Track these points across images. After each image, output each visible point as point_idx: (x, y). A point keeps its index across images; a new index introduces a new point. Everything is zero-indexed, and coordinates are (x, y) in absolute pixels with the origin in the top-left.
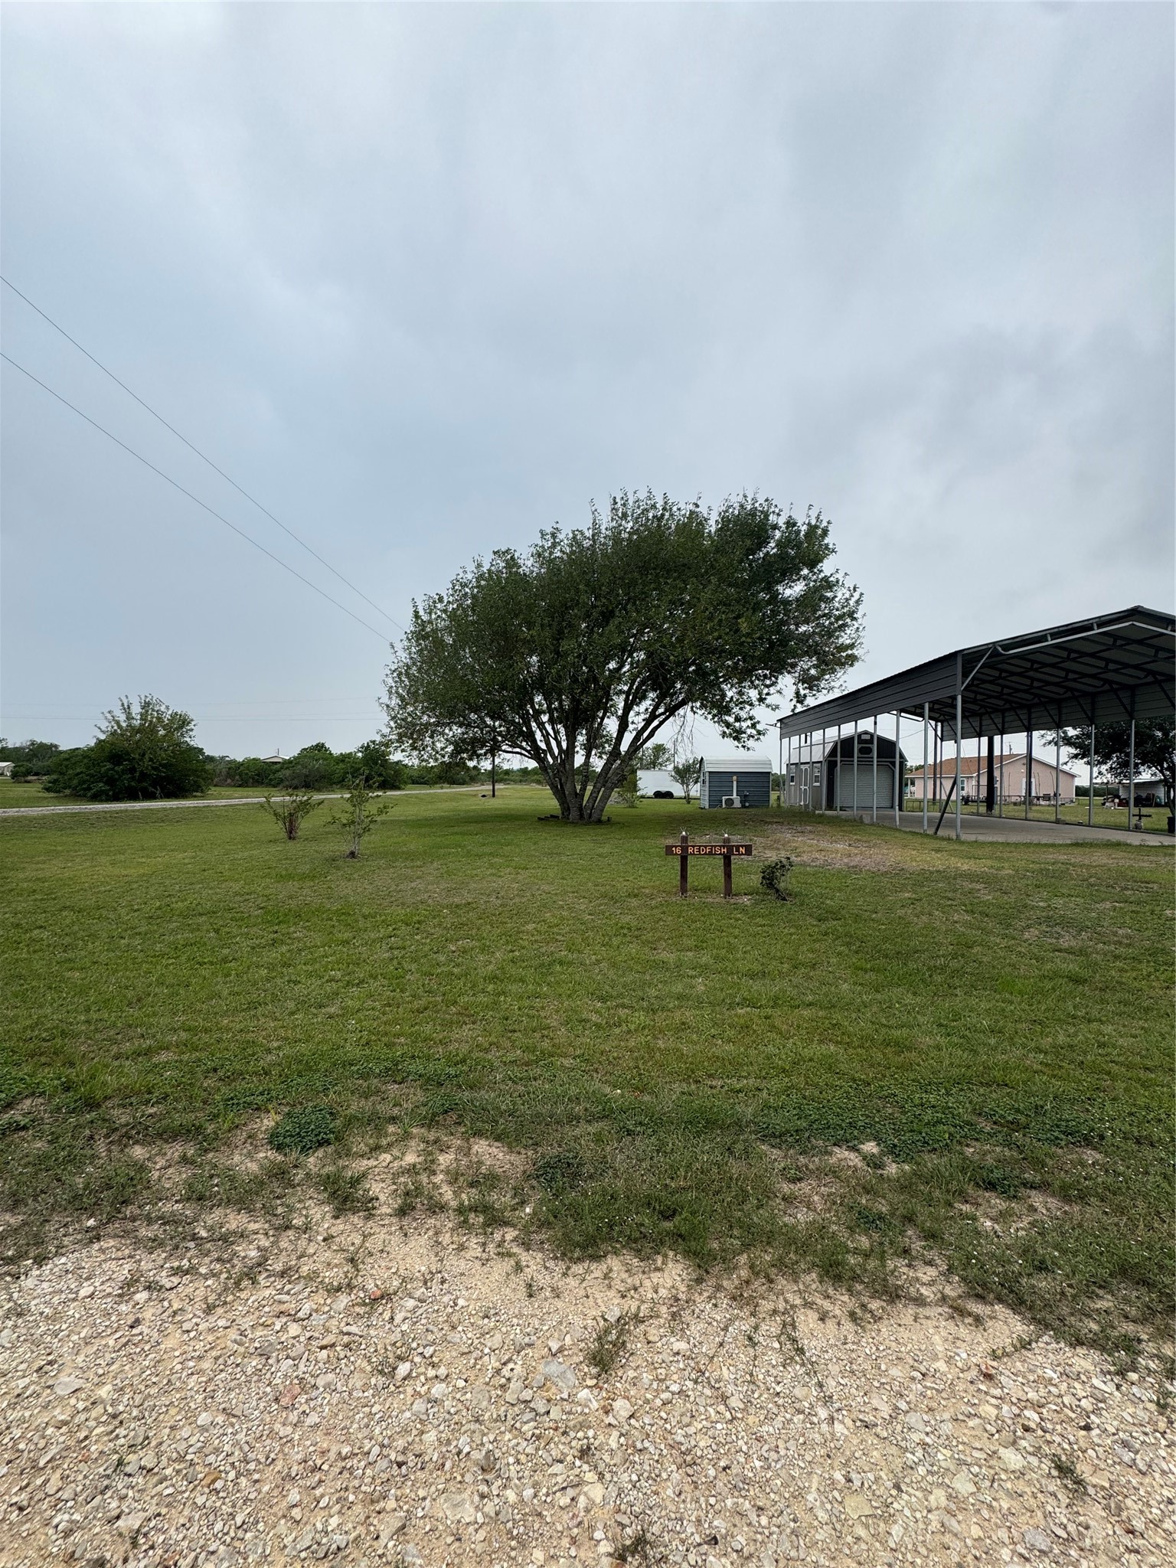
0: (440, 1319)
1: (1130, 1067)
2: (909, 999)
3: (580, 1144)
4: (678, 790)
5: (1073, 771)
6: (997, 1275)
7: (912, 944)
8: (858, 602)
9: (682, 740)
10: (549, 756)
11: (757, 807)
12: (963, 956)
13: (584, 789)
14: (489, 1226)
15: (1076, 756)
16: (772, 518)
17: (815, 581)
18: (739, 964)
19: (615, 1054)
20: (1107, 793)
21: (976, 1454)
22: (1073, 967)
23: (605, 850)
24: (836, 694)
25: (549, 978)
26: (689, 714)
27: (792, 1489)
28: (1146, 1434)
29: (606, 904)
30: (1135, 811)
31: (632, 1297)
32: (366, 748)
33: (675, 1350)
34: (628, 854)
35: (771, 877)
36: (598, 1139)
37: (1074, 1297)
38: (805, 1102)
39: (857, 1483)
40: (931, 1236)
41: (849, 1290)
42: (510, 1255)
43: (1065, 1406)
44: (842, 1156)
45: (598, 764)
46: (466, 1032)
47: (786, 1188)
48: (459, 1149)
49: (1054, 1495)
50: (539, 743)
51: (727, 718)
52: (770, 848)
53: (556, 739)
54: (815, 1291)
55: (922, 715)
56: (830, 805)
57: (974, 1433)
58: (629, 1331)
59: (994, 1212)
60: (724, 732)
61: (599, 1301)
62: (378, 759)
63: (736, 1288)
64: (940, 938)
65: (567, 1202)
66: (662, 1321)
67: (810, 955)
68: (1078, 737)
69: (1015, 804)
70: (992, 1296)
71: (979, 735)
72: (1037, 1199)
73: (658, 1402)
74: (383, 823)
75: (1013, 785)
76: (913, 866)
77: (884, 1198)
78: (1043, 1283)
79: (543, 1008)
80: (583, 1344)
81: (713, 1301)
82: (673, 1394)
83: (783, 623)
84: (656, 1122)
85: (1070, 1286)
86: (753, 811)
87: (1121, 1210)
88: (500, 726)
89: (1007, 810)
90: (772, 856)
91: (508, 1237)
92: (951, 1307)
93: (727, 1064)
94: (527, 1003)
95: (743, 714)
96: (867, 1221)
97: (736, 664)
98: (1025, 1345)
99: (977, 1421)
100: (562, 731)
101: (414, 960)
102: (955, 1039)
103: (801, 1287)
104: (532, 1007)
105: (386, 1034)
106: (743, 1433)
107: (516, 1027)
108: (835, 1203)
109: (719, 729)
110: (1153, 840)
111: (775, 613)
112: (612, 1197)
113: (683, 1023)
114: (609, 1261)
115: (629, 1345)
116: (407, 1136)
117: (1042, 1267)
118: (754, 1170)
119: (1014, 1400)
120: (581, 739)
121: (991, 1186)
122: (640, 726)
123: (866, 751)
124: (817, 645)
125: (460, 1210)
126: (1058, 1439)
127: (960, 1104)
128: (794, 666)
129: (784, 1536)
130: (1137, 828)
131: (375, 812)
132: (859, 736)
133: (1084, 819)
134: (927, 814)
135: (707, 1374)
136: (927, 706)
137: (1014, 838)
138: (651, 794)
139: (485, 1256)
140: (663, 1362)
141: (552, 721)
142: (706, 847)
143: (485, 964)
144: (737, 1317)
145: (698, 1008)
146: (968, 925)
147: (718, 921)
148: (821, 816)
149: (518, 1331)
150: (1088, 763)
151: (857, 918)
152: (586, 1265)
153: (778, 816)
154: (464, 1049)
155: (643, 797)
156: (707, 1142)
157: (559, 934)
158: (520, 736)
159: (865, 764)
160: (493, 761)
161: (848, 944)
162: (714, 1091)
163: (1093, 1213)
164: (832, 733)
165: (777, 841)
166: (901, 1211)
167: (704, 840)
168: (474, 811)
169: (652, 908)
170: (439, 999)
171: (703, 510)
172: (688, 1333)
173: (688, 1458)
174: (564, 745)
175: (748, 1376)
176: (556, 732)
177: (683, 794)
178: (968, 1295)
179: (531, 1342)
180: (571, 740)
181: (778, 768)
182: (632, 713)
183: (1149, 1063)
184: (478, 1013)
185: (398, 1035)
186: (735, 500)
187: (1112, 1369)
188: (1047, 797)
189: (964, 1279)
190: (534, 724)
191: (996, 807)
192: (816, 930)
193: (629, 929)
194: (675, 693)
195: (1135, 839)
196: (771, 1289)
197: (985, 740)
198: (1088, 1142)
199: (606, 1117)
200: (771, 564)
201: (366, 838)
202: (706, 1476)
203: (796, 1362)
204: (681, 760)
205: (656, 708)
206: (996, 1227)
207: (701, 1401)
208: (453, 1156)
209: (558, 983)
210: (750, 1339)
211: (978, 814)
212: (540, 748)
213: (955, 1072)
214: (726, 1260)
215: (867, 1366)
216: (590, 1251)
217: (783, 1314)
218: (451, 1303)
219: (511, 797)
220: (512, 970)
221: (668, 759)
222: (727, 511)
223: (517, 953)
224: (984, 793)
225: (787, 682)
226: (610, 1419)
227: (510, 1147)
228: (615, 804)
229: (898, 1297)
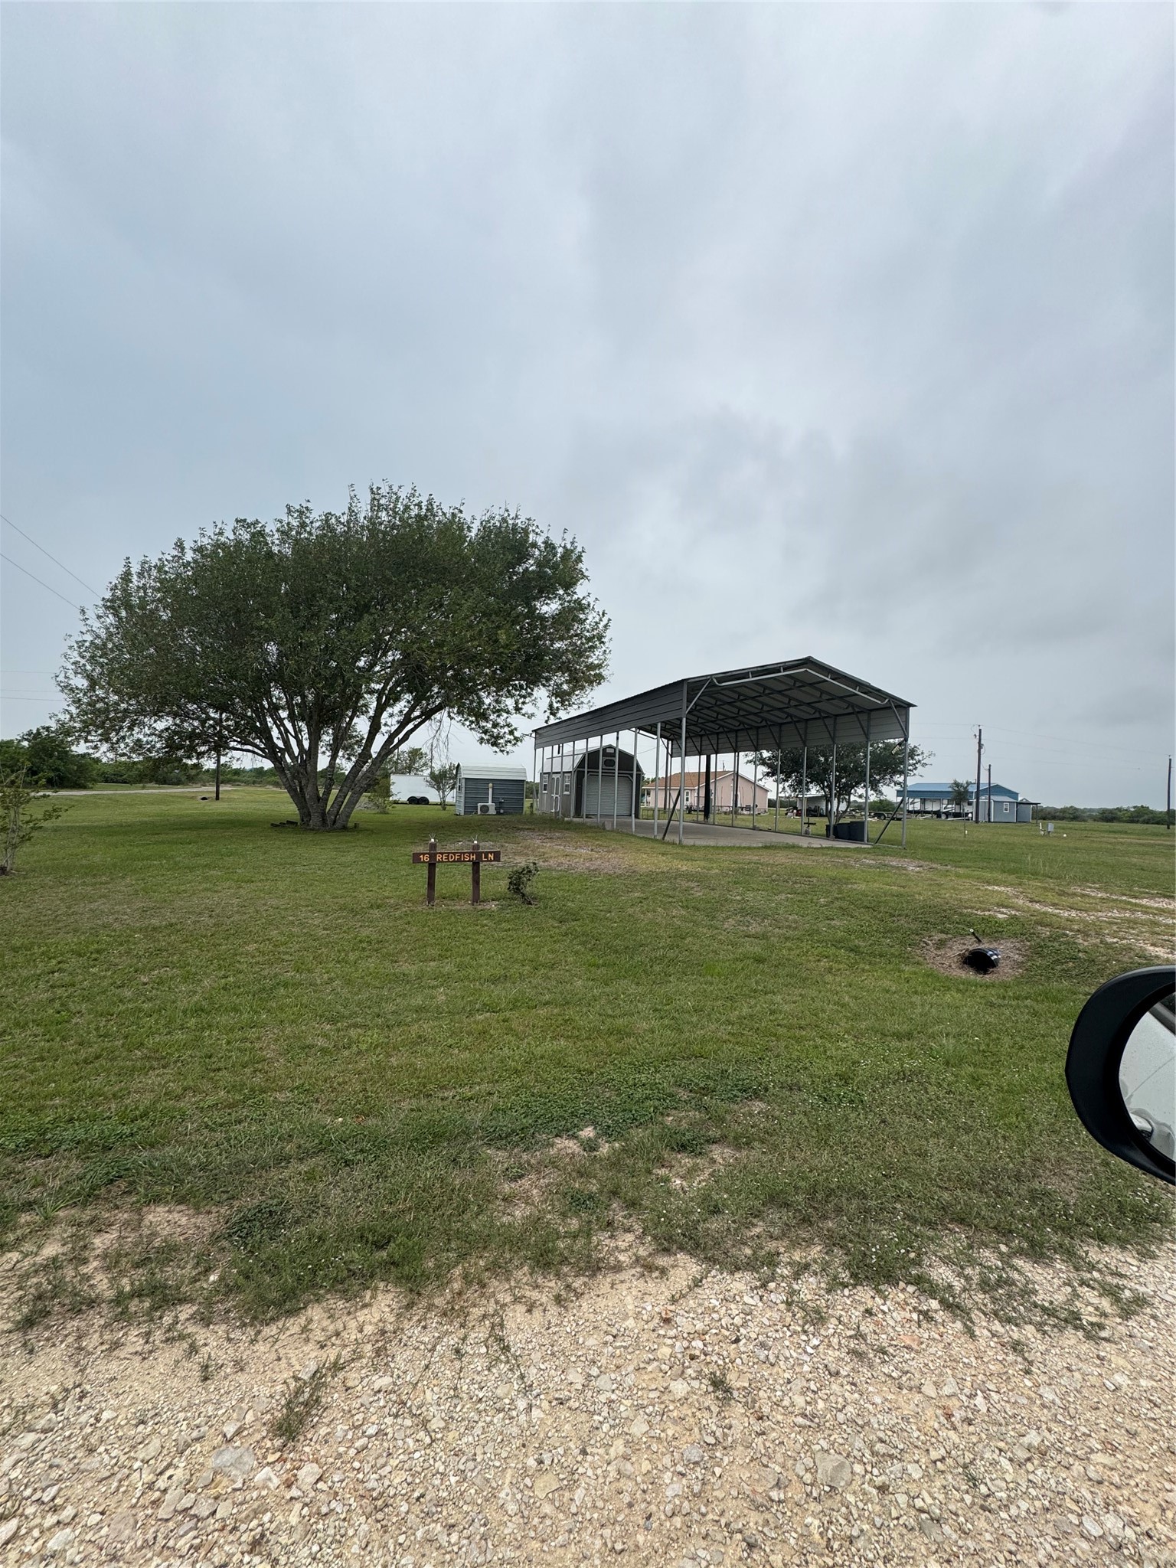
0: (73, 1446)
1: (789, 1028)
2: (633, 989)
3: (288, 1188)
4: (433, 796)
5: (767, 787)
6: (681, 1227)
7: (638, 938)
8: (606, 626)
9: (438, 745)
10: (287, 756)
11: (511, 814)
12: (678, 946)
13: (328, 793)
14: (156, 1310)
15: (768, 774)
16: (532, 537)
17: (569, 602)
18: (482, 970)
19: (341, 1080)
20: (789, 805)
21: (652, 1395)
22: (755, 948)
23: (350, 858)
24: (585, 710)
25: (270, 1003)
26: (446, 719)
27: (485, 1493)
28: (777, 1331)
29: (344, 917)
30: (805, 819)
31: (333, 1345)
32: (34, 737)
33: (376, 1387)
34: (374, 863)
35: (517, 882)
36: (310, 1177)
37: (736, 1230)
38: (533, 1099)
39: (548, 1462)
40: (632, 1204)
41: (558, 1275)
42: (182, 1337)
43: (722, 1327)
44: (562, 1146)
45: (346, 765)
46: (152, 1079)
47: (507, 1188)
48: (126, 1224)
49: (708, 1408)
50: (275, 741)
51: (484, 724)
52: (520, 854)
53: (296, 737)
54: (526, 1284)
55: (655, 733)
56: (578, 813)
57: (651, 1376)
58: (324, 1385)
59: (683, 1171)
60: (482, 739)
61: (293, 1361)
62: (53, 750)
63: (448, 1303)
64: (661, 932)
65: (264, 1257)
66: (364, 1361)
67: (550, 956)
68: (770, 759)
69: (725, 813)
70: (675, 1247)
71: (700, 754)
72: (718, 1152)
73: (353, 1452)
74: (55, 830)
75: (723, 797)
76: (643, 868)
77: (595, 1177)
78: (715, 1225)
79: (259, 1038)
80: (269, 1416)
81: (423, 1324)
82: (369, 1437)
83: (539, 638)
84: (380, 1144)
85: (734, 1222)
86: (507, 818)
87: (775, 1147)
88: (227, 719)
89: (719, 819)
90: (521, 862)
91: (183, 1317)
92: (643, 1266)
93: (461, 1072)
94: (239, 1034)
95: (500, 720)
96: (579, 1202)
97: (494, 672)
98: (697, 1283)
99: (655, 1364)
100: (304, 728)
101: (85, 998)
102: (666, 1021)
103: (513, 1283)
104: (244, 1040)
105: (33, 1097)
106: (442, 1453)
107: (222, 1065)
108: (551, 1192)
109: (477, 735)
110: (816, 843)
111: (532, 627)
112: (320, 1238)
113: (420, 1037)
114: (310, 1311)
115: (323, 1400)
116: (49, 1222)
117: (716, 1211)
118: (478, 1177)
119: (685, 1335)
120: (327, 738)
121: (683, 1147)
122: (393, 729)
123: (609, 763)
124: (569, 662)
125: (120, 1299)
126: (715, 1358)
127: (664, 1079)
128: (548, 679)
129: (473, 1545)
130: (807, 834)
131: (40, 817)
132: (604, 749)
133: (771, 826)
134: (657, 821)
135: (409, 1403)
136: (659, 725)
137: (722, 842)
138: (405, 799)
139: (148, 1347)
140: (362, 1405)
141: (292, 718)
142: (454, 854)
143: (185, 996)
144: (447, 1333)
145: (437, 1019)
146: (684, 919)
147: (463, 928)
148: (569, 823)
149: (184, 1427)
150: (776, 781)
151: (594, 918)
152: (280, 1324)
153: (530, 823)
154: (147, 1100)
155: (396, 802)
156: (433, 1157)
157: (287, 953)
158: (253, 732)
159: (608, 775)
160: (218, 761)
161: (584, 944)
162: (446, 1103)
163: (754, 1155)
164: (581, 745)
165: (527, 847)
166: (610, 1186)
167: (452, 847)
168: (191, 815)
169: (396, 919)
170: (119, 1043)
171: (466, 516)
172: (392, 1365)
173: (379, 1503)
174: (306, 744)
175: (452, 1393)
176: (298, 731)
177: (438, 800)
178: (656, 1252)
179: (201, 1434)
180: (315, 739)
181: (532, 777)
182: (385, 715)
183: (803, 1023)
184: (171, 1055)
185: (52, 1096)
186: (498, 513)
187: (758, 1284)
188: (748, 808)
189: (655, 1237)
190: (269, 719)
191: (711, 816)
192: (557, 931)
193: (369, 942)
194: (432, 696)
195: (804, 842)
196: (482, 1295)
197: (704, 758)
198: (756, 1095)
199: (322, 1150)
200: (530, 580)
201: (26, 848)
202: (397, 1515)
203: (501, 1362)
204: (437, 767)
205: (412, 709)
206: (684, 1183)
207: (400, 1435)
208: (115, 1235)
209: (281, 1009)
210: (457, 1351)
211: (697, 822)
212: (275, 746)
213: (664, 1050)
214: (440, 1277)
215: (567, 1344)
216: (287, 1306)
217: (493, 1316)
218: (92, 1421)
219: (238, 800)
220: (225, 999)
221: (425, 764)
222: (489, 522)
223: (231, 979)
224: (702, 805)
225: (542, 695)
226: (294, 1492)
227: (197, 1208)
228: (363, 808)
229: (599, 1269)
